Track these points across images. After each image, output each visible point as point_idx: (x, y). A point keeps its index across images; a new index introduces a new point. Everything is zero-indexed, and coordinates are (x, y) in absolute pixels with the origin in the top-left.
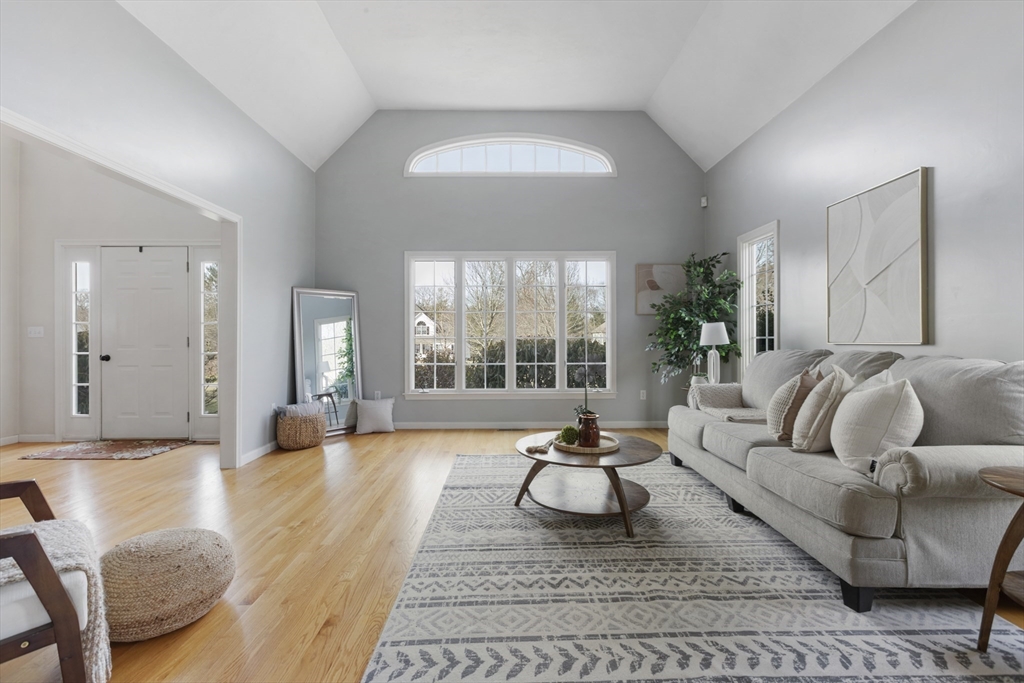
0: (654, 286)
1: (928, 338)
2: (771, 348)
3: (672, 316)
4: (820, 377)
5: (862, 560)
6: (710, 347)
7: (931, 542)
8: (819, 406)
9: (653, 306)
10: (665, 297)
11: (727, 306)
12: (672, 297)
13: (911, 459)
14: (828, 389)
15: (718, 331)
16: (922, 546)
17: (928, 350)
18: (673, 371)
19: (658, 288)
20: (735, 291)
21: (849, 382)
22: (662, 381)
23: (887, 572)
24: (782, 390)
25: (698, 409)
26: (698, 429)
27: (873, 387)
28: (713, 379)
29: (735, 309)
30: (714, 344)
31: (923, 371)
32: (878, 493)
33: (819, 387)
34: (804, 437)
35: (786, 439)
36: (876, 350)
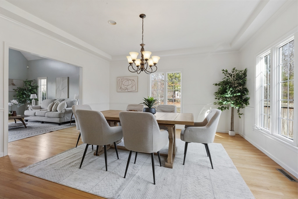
0: (13, 85)
1: (68, 98)
2: (45, 99)
3: (21, 92)
4: (55, 103)
5: (61, 120)
6: (33, 99)
7: (67, 117)
8: (56, 106)
9: (14, 89)
10: (18, 88)
11: (36, 91)
12: (20, 88)
13: (65, 109)
14: (57, 104)
15: (35, 96)
16: (66, 118)
17: (68, 99)
18: (21, 104)
19: (15, 85)
20: (37, 88)
21: (59, 103)
22: (18, 107)
23: (63, 121)
24: (50, 105)
25: (32, 110)
26: (34, 113)
27: (62, 103)
28: (33, 105)
29: (37, 91)
30: (34, 98)
31: (67, 101)
32: (62, 113)
33: (55, 104)
34: (54, 110)
35: (51, 111)
36: (62, 99)
